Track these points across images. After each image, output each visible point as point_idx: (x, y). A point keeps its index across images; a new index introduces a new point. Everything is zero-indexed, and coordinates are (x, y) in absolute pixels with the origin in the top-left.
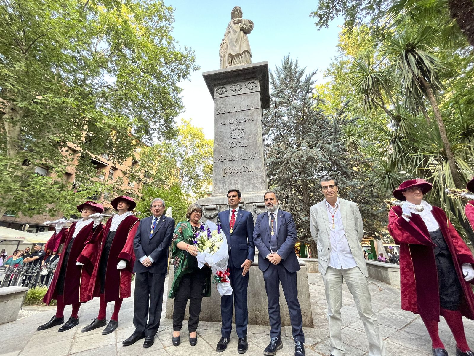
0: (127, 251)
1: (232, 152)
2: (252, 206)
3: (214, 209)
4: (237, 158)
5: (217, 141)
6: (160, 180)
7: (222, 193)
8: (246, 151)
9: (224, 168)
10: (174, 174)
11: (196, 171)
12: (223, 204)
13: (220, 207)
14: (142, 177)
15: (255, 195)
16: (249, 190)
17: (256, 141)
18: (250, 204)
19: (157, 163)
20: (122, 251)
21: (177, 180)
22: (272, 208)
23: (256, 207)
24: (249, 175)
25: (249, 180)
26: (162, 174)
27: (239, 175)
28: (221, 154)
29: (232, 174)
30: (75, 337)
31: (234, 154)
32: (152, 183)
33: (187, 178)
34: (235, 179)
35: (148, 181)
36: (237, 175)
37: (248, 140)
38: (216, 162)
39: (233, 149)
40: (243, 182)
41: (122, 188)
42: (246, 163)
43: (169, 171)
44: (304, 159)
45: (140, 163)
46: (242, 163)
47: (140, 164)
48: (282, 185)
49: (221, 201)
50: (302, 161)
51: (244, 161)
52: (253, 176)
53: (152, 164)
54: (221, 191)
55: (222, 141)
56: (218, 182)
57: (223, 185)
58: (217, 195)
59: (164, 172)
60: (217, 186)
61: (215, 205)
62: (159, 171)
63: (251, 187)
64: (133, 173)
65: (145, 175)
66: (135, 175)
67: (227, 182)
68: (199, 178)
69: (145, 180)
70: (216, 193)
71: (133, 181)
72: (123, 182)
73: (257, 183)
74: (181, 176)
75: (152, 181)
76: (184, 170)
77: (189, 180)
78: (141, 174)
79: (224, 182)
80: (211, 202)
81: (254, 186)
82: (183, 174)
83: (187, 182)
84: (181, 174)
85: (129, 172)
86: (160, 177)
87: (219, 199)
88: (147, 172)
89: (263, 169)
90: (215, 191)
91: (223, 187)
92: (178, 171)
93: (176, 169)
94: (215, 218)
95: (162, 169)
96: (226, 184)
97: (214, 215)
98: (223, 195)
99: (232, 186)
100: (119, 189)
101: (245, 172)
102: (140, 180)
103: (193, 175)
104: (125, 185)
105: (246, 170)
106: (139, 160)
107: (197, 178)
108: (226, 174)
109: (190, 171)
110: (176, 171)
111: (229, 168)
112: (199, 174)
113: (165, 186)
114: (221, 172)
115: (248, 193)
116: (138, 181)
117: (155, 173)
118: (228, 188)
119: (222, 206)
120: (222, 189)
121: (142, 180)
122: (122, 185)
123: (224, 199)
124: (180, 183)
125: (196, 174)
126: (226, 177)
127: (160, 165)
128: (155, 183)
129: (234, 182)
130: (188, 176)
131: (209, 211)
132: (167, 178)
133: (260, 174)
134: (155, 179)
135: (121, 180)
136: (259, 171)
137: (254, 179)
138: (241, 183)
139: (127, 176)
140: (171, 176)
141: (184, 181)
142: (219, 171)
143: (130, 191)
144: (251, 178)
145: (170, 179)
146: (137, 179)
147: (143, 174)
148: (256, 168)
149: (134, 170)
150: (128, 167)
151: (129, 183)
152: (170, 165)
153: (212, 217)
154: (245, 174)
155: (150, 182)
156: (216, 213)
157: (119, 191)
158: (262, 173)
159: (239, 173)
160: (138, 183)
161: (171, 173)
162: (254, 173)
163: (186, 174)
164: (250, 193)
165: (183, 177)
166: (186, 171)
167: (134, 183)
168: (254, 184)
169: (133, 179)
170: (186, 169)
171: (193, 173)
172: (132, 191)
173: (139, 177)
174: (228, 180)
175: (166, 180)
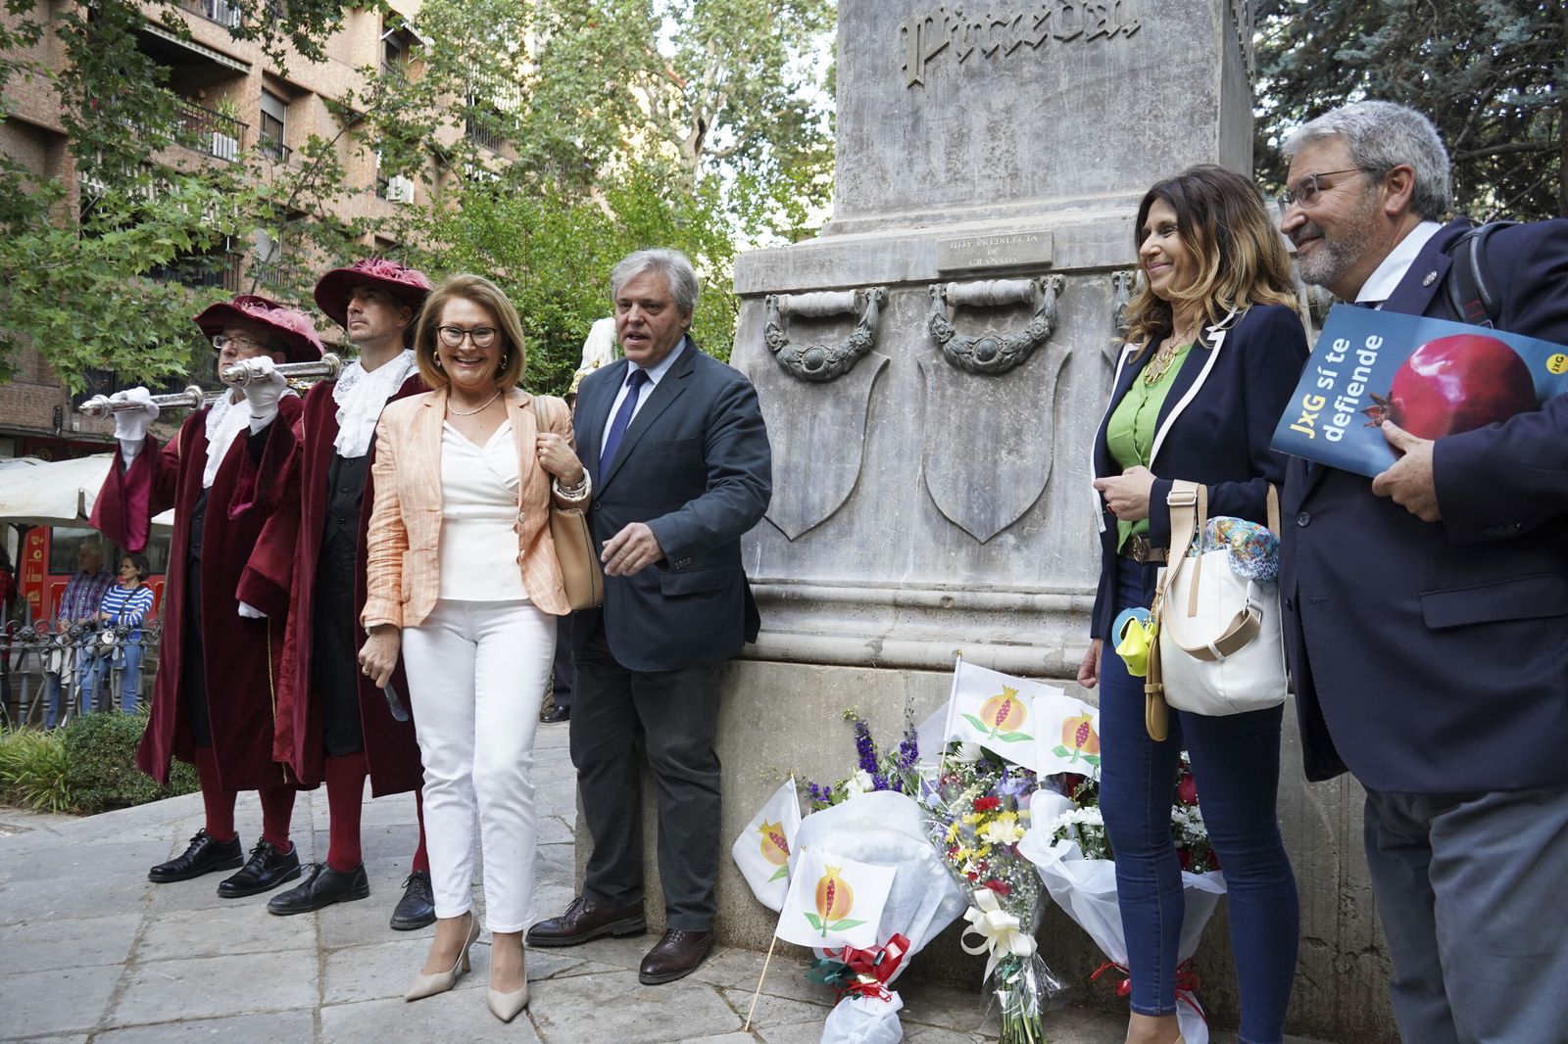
2: (1108, 290)
3: (843, 318)
6: (562, 153)
7: (904, 204)
9: (920, 18)
10: (646, 109)
11: (787, 82)
12: (904, 284)
13: (882, 305)
14: (449, 135)
16: (1095, 177)
18: (1095, 281)
19: (533, 41)
24: (1097, 62)
25: (1096, 103)
26: (567, 114)
27: (1029, 70)
29: (975, 60)
30: (135, 957)
32: (511, 173)
33: (725, 137)
34: (998, 102)
35: (487, 163)
36: (1014, 70)
40: (1051, 122)
41: (345, 209)
43: (613, 94)
45: (429, 41)
47: (429, 52)
49: (887, 258)
53: (500, 45)
54: (890, 195)
56: (871, 127)
57: (910, 146)
58: (863, 219)
59: (580, 97)
60: (865, 161)
61: (848, 288)
62: (551, 94)
63: (1110, 154)
64: (393, 110)
65: (465, 121)
66: (407, 126)
67: (937, 123)
68: (809, 132)
69: (470, 157)
70: (861, 204)
71: (403, 168)
72: (344, 174)
73: (1160, 125)
74: (692, 123)
75: (509, 163)
76: (706, 80)
77: (741, 145)
78: (441, 119)
79: (915, 127)
80: (822, 266)
81: (1134, 149)
82: (704, 110)
83: (731, 163)
84: (690, 109)
85: (368, 107)
86: (557, 133)
87: (875, 250)
88: (477, 101)
89: (1211, 8)
90: (856, 192)
91: (911, 163)
92: (669, 87)
93: (655, 77)
94: (848, 379)
95: (566, 81)
96: (928, 143)
97: (842, 359)
98: (905, 219)
99: (976, 150)
100: (323, 219)
101: (1074, 43)
102: (442, 158)
103: (766, 114)
104: (356, 191)
105: (1077, 29)
106: (420, 22)
107: (791, 136)
108: (931, 64)
109: (749, 88)
110: (652, 89)
111: (955, 21)
112: (809, 101)
113: (594, 190)
114: (898, 49)
115: (1087, 198)
116: (428, 162)
117: (522, 111)
118: (944, 168)
119: (892, 293)
120: (902, 175)
121: (450, 156)
122: (339, 191)
123: (906, 244)
124: (683, 171)
125: (789, 107)
126: (929, 87)
127: (550, 53)
128: (533, 173)
129: (985, 122)
130: (734, 122)
131: (811, 332)
132: (601, 141)
133: (1188, 48)
134: (529, 146)
135: (330, 161)
136: (1179, 28)
137: (1136, 90)
138: (1039, 124)
139: (363, 137)
140: (628, 126)
141: (712, 157)
142: (883, 48)
143: (393, 230)
144: (1117, 89)
145: (622, 145)
146: (419, 150)
147: (453, 120)
148: (1154, 8)
149: (395, 89)
150: (357, 71)
151: (379, 180)
152: (613, 48)
153: (827, 371)
154: (1068, 60)
155: (497, 170)
156: (853, 344)
157: (326, 230)
158: (1201, 38)
159: (1029, 49)
160: (430, 175)
161: (622, 107)
162: (1139, 46)
163: (719, 109)
164: (1103, 202)
165: (702, 128)
166: (717, 89)
167: (407, 178)
168: (1132, 128)
169: (397, 154)
170: (716, 72)
171: (768, 99)
172: (400, 232)
173: (434, 136)
174: (942, 107)
175: (597, 155)
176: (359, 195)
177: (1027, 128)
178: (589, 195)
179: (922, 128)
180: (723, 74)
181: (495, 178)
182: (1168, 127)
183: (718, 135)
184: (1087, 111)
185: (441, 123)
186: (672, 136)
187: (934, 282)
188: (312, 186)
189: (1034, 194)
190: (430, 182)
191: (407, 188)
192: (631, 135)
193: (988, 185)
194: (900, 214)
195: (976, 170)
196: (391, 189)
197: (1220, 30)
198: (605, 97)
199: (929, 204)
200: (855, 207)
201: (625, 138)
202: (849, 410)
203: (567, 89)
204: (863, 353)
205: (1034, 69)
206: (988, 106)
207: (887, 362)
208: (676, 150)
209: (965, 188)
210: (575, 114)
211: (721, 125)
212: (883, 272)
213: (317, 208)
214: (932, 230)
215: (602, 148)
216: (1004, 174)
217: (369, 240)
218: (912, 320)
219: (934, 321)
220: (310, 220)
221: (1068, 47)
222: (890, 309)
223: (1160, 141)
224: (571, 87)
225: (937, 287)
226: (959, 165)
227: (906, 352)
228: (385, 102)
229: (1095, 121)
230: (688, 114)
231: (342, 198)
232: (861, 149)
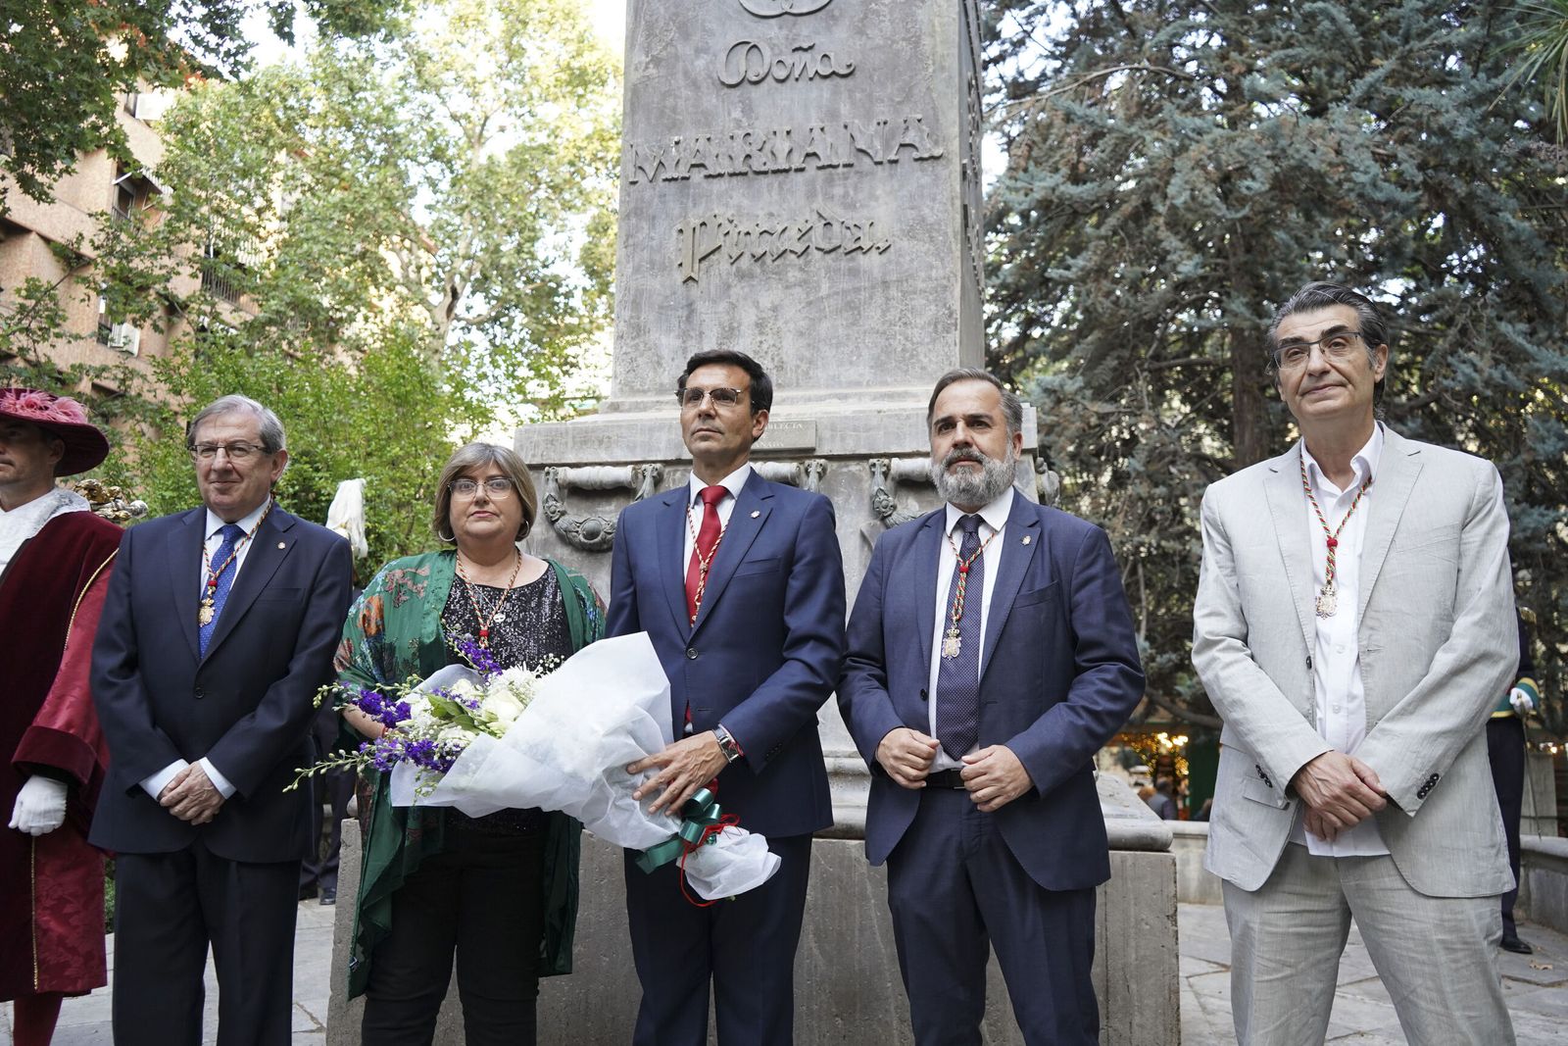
0: (69, 724)
1: (748, 110)
2: (866, 475)
3: (620, 491)
4: (782, 156)
5: (650, 33)
6: (306, 310)
8: (845, 109)
9: (697, 222)
10: (398, 274)
11: (541, 256)
12: (679, 462)
13: (658, 481)
14: (185, 285)
15: (886, 405)
16: (852, 374)
17: (915, 41)
18: (854, 467)
19: (281, 198)
20: (40, 721)
21: (418, 313)
22: (978, 479)
23: (888, 486)
24: (854, 273)
25: (852, 308)
26: (314, 272)
27: (793, 275)
28: (674, 126)
29: (745, 263)
31: (759, 133)
32: (248, 326)
34: (766, 300)
35: (226, 316)
36: (780, 274)
37: (861, 32)
38: (641, 178)
39: (756, 93)
40: (814, 322)
41: (61, 355)
42: (838, 191)
43: (363, 256)
44: (1256, 184)
45: (167, 191)
46: (811, 195)
47: (170, 202)
48: (1095, 361)
49: (662, 437)
50: (1243, 201)
51: (830, 181)
52: (885, 284)
53: (247, 200)
54: (666, 379)
55: (686, 36)
56: (648, 316)
57: (685, 335)
58: (639, 400)
59: (328, 257)
60: (642, 346)
61: (626, 464)
62: (299, 251)
63: (865, 352)
64: (126, 258)
65: (202, 273)
66: (141, 274)
67: (710, 316)
68: (562, 305)
69: (207, 308)
70: (638, 386)
71: (131, 316)
72: (65, 319)
73: (909, 332)
74: (444, 290)
75: (249, 318)
76: (460, 249)
77: (493, 314)
78: (178, 269)
79: (688, 317)
80: (601, 442)
81: (887, 351)
82: (457, 279)
83: (482, 330)
84: (443, 276)
85: (98, 252)
86: (302, 292)
87: (651, 430)
88: (217, 253)
89: (950, 234)
90: (632, 374)
91: (685, 350)
92: (422, 253)
93: (407, 243)
95: (315, 239)
96: (701, 333)
99: (745, 343)
100: (36, 365)
101: (833, 255)
102: (174, 308)
103: (520, 285)
104: (78, 337)
105: (835, 243)
106: (162, 171)
107: (544, 308)
108: (705, 263)
109: (504, 261)
110: (405, 253)
111: (727, 227)
112: (563, 276)
113: (338, 349)
114: (673, 247)
115: (846, 391)
116: (160, 312)
117: (267, 266)
119: (667, 469)
121: (185, 306)
122: (58, 336)
124: (434, 336)
125: (543, 280)
126: (703, 283)
127: (299, 211)
128: (274, 329)
129: (754, 318)
130: (486, 291)
131: (589, 504)
132: (348, 301)
133: (931, 267)
134: (272, 302)
135: (51, 305)
136: (924, 249)
137: (888, 299)
138: (802, 323)
139: (89, 282)
140: (377, 287)
141: (463, 324)
142: (661, 245)
143: (115, 378)
144: (871, 298)
145: (370, 306)
146: (151, 298)
147: (190, 271)
148: (902, 230)
149: (130, 236)
150: (90, 215)
151: (101, 326)
152: (365, 211)
153: (604, 541)
154: (828, 270)
155: (236, 323)
157: (39, 376)
158: (942, 260)
159: (793, 256)
160: (161, 324)
161: (373, 271)
162: (890, 262)
163: (472, 278)
164: (860, 396)
165: (455, 295)
166: (471, 259)
167: (136, 326)
168: (884, 333)
169: (127, 301)
170: (470, 244)
171: (522, 271)
172: (123, 381)
173: (169, 285)
174: (714, 302)
175: (344, 315)
176: (81, 342)
177: (791, 326)
178: (332, 354)
179: (696, 320)
180: (477, 246)
181: (233, 332)
182: (916, 334)
183: (471, 302)
184: (845, 315)
185: (178, 273)
186: (423, 301)
188: (28, 329)
189: (798, 385)
190: (162, 332)
191: (133, 336)
192: (380, 298)
196: (115, 337)
197: (958, 254)
198: (355, 259)
200: (632, 388)
201: (375, 301)
203: (316, 249)
205: (798, 274)
206: (756, 304)
208: (427, 314)
210: (323, 273)
211: (473, 293)
212: (659, 449)
213: (32, 353)
215: (350, 308)
217: (85, 386)
220: (22, 363)
221: (828, 257)
223: (909, 345)
224: (320, 247)
228: (117, 249)
229: (853, 324)
230: (440, 280)
231: (61, 343)
232: (638, 335)
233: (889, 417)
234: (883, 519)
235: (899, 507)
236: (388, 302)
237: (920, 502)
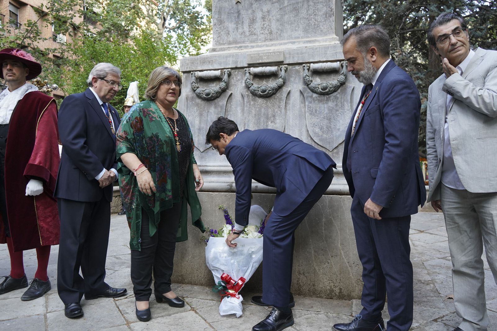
2: (301, 70)
3: (217, 79)
6: (117, 27)
7: (235, 42)
10: (146, 13)
11: (192, 4)
12: (236, 68)
13: (229, 75)
14: (78, 20)
15: (308, 45)
16: (296, 34)
18: (297, 67)
20: (31, 162)
21: (153, 26)
23: (309, 73)
25: (296, 10)
26: (119, 14)
32: (99, 33)
33: (172, 23)
34: (265, 8)
35: (91, 30)
40: (282, 16)
41: (42, 45)
43: (134, 8)
49: (231, 60)
52: (308, 1)
54: (231, 39)
56: (224, 17)
57: (237, 23)
58: (222, 47)
59: (123, 8)
60: (222, 27)
61: (218, 69)
62: (113, 7)
63: (301, 26)
64: (58, 11)
65: (83, 16)
66: (63, 17)
67: (246, 15)
68: (200, 22)
69: (85, 28)
70: (221, 42)
71: (62, 31)
72: (41, 33)
73: (316, 18)
74: (161, 18)
75: (99, 30)
76: (165, 4)
77: (178, 26)
78: (75, 15)
79: (238, 16)
80: (209, 62)
81: (309, 25)
82: (165, 14)
83: (175, 31)
84: (160, 13)
85: (49, 10)
86: (115, 20)
87: (227, 57)
88: (87, 9)
90: (219, 38)
91: (237, 28)
92: (153, 6)
93: (148, 2)
94: (219, 99)
95: (118, 2)
96: (243, 22)
97: (217, 93)
98: (236, 47)
99: (258, 25)
100: (34, 49)
102: (76, 28)
103: (186, 15)
104: (46, 39)
107: (194, 23)
109: (180, 6)
110: (147, 6)
112: (200, 11)
113: (129, 40)
115: (294, 41)
116: (71, 30)
117: (103, 12)
118: (248, 30)
119: (233, 71)
120: (234, 32)
121: (79, 28)
122: (39, 39)
123: (237, 55)
124: (159, 34)
125: (193, 13)
126: (243, 4)
128: (107, 34)
129: (261, 15)
130: (175, 18)
131: (206, 84)
132: (130, 23)
134: (106, 25)
135: (36, 29)
137: (309, 6)
138: (278, 16)
139: (47, 20)
140: (139, 18)
141: (168, 29)
143: (59, 52)
144: (303, 5)
145: (138, 25)
146: (67, 25)
147: (79, 15)
149: (58, 4)
151: (53, 35)
153: (212, 96)
155: (95, 33)
156: (220, 88)
160: (72, 34)
161: (137, 12)
163: (170, 14)
164: (299, 42)
165: (165, 20)
166: (169, 7)
167: (64, 35)
168: (308, 18)
169: (60, 26)
170: (168, 1)
171: (186, 11)
172: (62, 53)
173: (73, 20)
174: (247, 10)
175: (130, 28)
176: (47, 41)
177: (274, 18)
178: (127, 41)
179: (241, 17)
180: (171, 2)
181: (94, 35)
182: (319, 18)
183: (170, 22)
184: (293, 12)
185: (75, 16)
186: (154, 22)
187: (246, 67)
188: (30, 37)
189: (277, 39)
190: (72, 36)
191: (63, 38)
192: (141, 22)
193: (263, 36)
194: (234, 45)
195: (258, 31)
196: (58, 39)
198: (131, 8)
199: (244, 42)
200: (219, 43)
201: (139, 23)
202: (219, 109)
203: (118, 5)
204: (224, 91)
206: (262, 10)
207: (232, 94)
208: (156, 27)
209: (255, 37)
210: (122, 14)
211: (171, 19)
212: (229, 64)
213: (32, 45)
214: (245, 50)
215: (131, 26)
216: (267, 32)
217: (51, 56)
218: (239, 80)
219: (246, 80)
220: (29, 49)
222: (232, 77)
223: (316, 23)
224: (120, 5)
225: (247, 69)
226: (253, 29)
227: (237, 90)
228: (55, 9)
229: (296, 16)
230: (160, 15)
231: (41, 41)
232: (221, 24)
233: (310, 49)
234: (308, 85)
235: (313, 81)
236: (143, 23)
237: (321, 79)
